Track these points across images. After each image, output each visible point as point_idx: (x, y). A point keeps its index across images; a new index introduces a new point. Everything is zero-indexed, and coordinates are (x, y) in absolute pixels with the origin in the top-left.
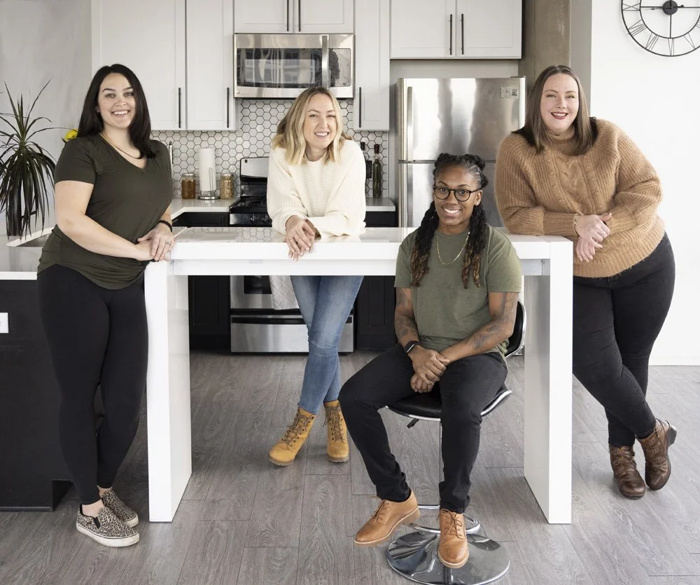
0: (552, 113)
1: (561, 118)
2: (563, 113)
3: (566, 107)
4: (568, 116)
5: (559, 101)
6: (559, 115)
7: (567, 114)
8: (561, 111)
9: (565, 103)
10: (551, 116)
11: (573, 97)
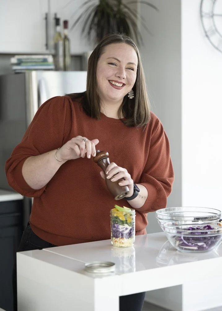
0: (109, 81)
1: (118, 88)
2: (121, 83)
3: (125, 77)
4: (125, 86)
5: (120, 69)
6: (117, 84)
7: (124, 85)
8: (120, 81)
9: (125, 74)
10: (109, 83)
11: (133, 70)
